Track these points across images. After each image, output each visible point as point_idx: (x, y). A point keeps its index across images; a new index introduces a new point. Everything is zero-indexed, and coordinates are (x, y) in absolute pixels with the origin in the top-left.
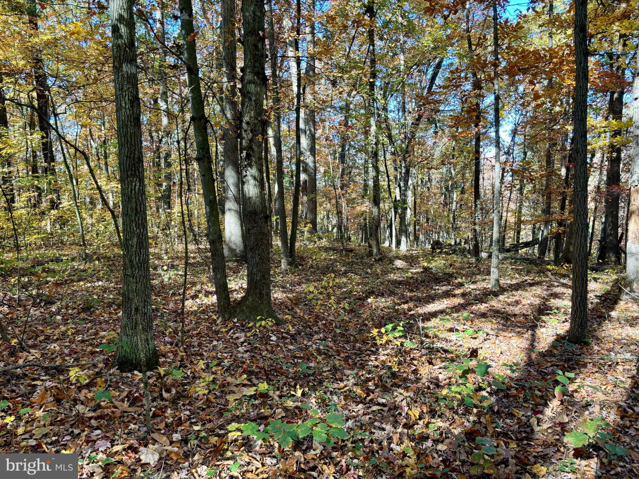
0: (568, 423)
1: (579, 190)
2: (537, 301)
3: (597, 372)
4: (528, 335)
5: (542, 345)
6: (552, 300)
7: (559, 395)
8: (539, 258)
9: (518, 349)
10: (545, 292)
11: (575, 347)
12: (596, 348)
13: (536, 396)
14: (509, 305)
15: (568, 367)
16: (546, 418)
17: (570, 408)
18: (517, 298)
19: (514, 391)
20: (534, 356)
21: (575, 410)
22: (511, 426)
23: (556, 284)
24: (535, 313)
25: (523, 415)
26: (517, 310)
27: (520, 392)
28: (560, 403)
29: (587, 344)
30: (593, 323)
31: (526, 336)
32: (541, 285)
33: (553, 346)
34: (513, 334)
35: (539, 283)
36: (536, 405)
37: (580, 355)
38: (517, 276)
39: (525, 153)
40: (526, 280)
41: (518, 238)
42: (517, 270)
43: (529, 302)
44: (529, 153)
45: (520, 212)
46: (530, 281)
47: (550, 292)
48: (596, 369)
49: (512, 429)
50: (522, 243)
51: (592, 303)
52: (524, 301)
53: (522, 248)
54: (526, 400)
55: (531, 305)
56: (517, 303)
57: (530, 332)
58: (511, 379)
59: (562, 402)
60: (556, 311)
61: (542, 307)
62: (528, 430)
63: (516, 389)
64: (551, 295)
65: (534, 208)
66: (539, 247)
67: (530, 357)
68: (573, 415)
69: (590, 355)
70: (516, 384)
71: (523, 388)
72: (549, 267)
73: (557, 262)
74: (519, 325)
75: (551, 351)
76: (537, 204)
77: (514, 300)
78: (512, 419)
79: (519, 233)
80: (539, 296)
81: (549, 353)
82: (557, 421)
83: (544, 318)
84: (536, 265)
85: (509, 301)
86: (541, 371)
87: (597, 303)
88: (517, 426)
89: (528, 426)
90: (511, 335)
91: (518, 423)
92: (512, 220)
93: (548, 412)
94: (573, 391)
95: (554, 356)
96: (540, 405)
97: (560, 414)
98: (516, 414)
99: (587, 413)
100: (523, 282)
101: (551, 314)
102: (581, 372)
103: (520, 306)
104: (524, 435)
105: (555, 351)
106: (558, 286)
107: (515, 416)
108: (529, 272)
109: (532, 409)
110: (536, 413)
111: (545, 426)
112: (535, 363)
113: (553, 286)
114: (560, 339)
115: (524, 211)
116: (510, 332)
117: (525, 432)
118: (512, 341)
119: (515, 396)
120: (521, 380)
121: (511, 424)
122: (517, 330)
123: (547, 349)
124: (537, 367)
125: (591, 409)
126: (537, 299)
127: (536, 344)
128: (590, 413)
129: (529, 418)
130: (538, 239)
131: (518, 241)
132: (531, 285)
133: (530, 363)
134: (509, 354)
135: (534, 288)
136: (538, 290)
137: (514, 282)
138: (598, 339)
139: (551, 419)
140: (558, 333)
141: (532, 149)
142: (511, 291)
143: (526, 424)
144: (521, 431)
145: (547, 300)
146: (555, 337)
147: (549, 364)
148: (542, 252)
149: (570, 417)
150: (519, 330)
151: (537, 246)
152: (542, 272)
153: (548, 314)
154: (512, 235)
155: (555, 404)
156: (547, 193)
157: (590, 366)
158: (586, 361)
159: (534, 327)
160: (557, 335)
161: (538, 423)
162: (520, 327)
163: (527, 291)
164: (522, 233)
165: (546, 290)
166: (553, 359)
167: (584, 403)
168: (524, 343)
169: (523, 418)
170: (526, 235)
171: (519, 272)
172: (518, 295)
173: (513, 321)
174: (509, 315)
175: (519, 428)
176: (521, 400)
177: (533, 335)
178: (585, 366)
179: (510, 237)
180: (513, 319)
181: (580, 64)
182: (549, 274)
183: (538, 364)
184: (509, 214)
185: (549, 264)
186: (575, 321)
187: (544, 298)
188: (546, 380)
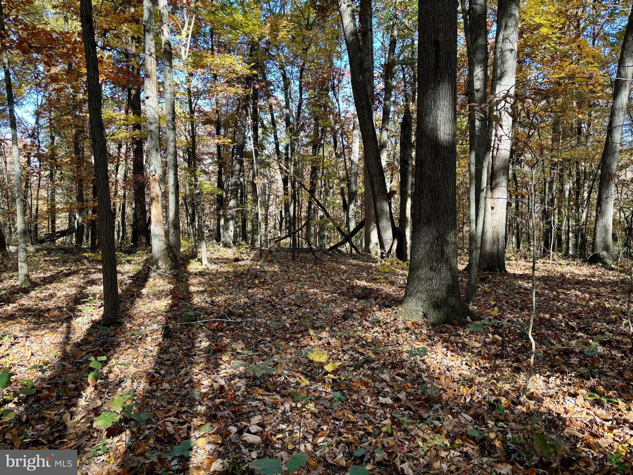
0: (102, 406)
1: (100, 178)
2: (74, 291)
3: (129, 348)
4: (63, 328)
5: (77, 335)
6: (89, 288)
7: (93, 382)
8: (76, 246)
9: (52, 346)
10: (82, 281)
11: (110, 330)
12: (129, 325)
13: (70, 389)
14: (42, 300)
15: (104, 350)
16: (80, 409)
17: (104, 390)
18: (51, 291)
19: (46, 392)
20: (68, 348)
21: (107, 390)
22: (42, 431)
23: (93, 270)
24: (71, 304)
25: (55, 415)
26: (51, 304)
27: (53, 391)
28: (93, 388)
29: (120, 324)
30: (126, 302)
31: (61, 329)
32: (77, 274)
33: (89, 333)
34: (46, 331)
35: (76, 272)
36: (70, 399)
37: (114, 336)
38: (51, 267)
39: (53, 138)
40: (62, 271)
41: (53, 227)
42: (51, 261)
43: (64, 293)
44: (57, 138)
45: (53, 200)
46: (66, 271)
47: (87, 279)
48: (129, 345)
49: (43, 433)
50: (58, 232)
51: (126, 284)
52: (59, 294)
53: (59, 237)
54: (59, 398)
55: (67, 296)
56: (52, 296)
57: (65, 325)
58: (43, 380)
59: (96, 387)
60: (91, 298)
61: (78, 296)
62: (61, 428)
63: (49, 389)
64: (88, 282)
65: (67, 195)
66: (76, 236)
67: (64, 352)
68: (106, 396)
69: (123, 333)
70: (48, 384)
71: (56, 385)
72: (86, 254)
73: (93, 249)
74: (53, 319)
75: (87, 339)
76: (71, 191)
77: (47, 294)
78: (44, 423)
79: (53, 222)
80: (75, 286)
81: (85, 341)
82: (91, 408)
83: (79, 307)
84: (74, 254)
85: (42, 296)
86: (77, 362)
87: (130, 283)
88: (48, 429)
89: (61, 424)
90: (43, 332)
91: (50, 425)
92: (44, 207)
93: (82, 402)
94: (107, 373)
95: (89, 343)
96: (74, 397)
97: (93, 400)
98: (48, 416)
99: (120, 389)
100: (58, 273)
101: (87, 302)
102: (115, 352)
103: (55, 299)
104: (56, 435)
105: (91, 338)
106: (95, 272)
107: (46, 418)
108: (65, 262)
109: (65, 405)
110: (68, 407)
111: (79, 417)
112: (71, 355)
113: (90, 273)
114: (95, 325)
115: (58, 198)
116: (43, 329)
117: (58, 431)
118: (45, 339)
119: (47, 398)
120: (54, 378)
121: (42, 428)
122: (50, 326)
123: (82, 338)
124: (72, 360)
125: (123, 385)
126: (74, 289)
127: (71, 336)
128: (123, 389)
129: (61, 415)
130: (74, 227)
131: (53, 231)
132: (67, 275)
133: (65, 357)
134: (41, 353)
135: (71, 278)
136: (75, 280)
137: (48, 274)
138: (130, 317)
139: (85, 408)
140: (93, 319)
141: (59, 134)
142: (44, 285)
143: (58, 422)
144: (54, 432)
145: (84, 288)
146: (90, 324)
147: (84, 353)
148: (79, 240)
149: (103, 400)
150: (53, 324)
151: (74, 234)
152: (79, 260)
153: (84, 303)
154: (46, 225)
155: (89, 391)
156: (79, 181)
157: (123, 344)
158: (119, 340)
159: (69, 319)
160: (92, 321)
161: (71, 416)
162: (53, 322)
163: (62, 282)
164: (58, 221)
165: (83, 278)
166: (88, 346)
167: (117, 381)
168: (58, 337)
169: (56, 417)
170: (62, 223)
171: (53, 263)
172: (51, 288)
173: (46, 317)
174: (42, 311)
175: (51, 429)
176: (54, 399)
177: (68, 327)
178: (119, 345)
179: (44, 227)
180: (47, 315)
181: (89, 54)
182: (86, 261)
183: (73, 356)
184: (40, 202)
185: (86, 252)
186: (108, 305)
187: (80, 286)
188: (81, 370)
